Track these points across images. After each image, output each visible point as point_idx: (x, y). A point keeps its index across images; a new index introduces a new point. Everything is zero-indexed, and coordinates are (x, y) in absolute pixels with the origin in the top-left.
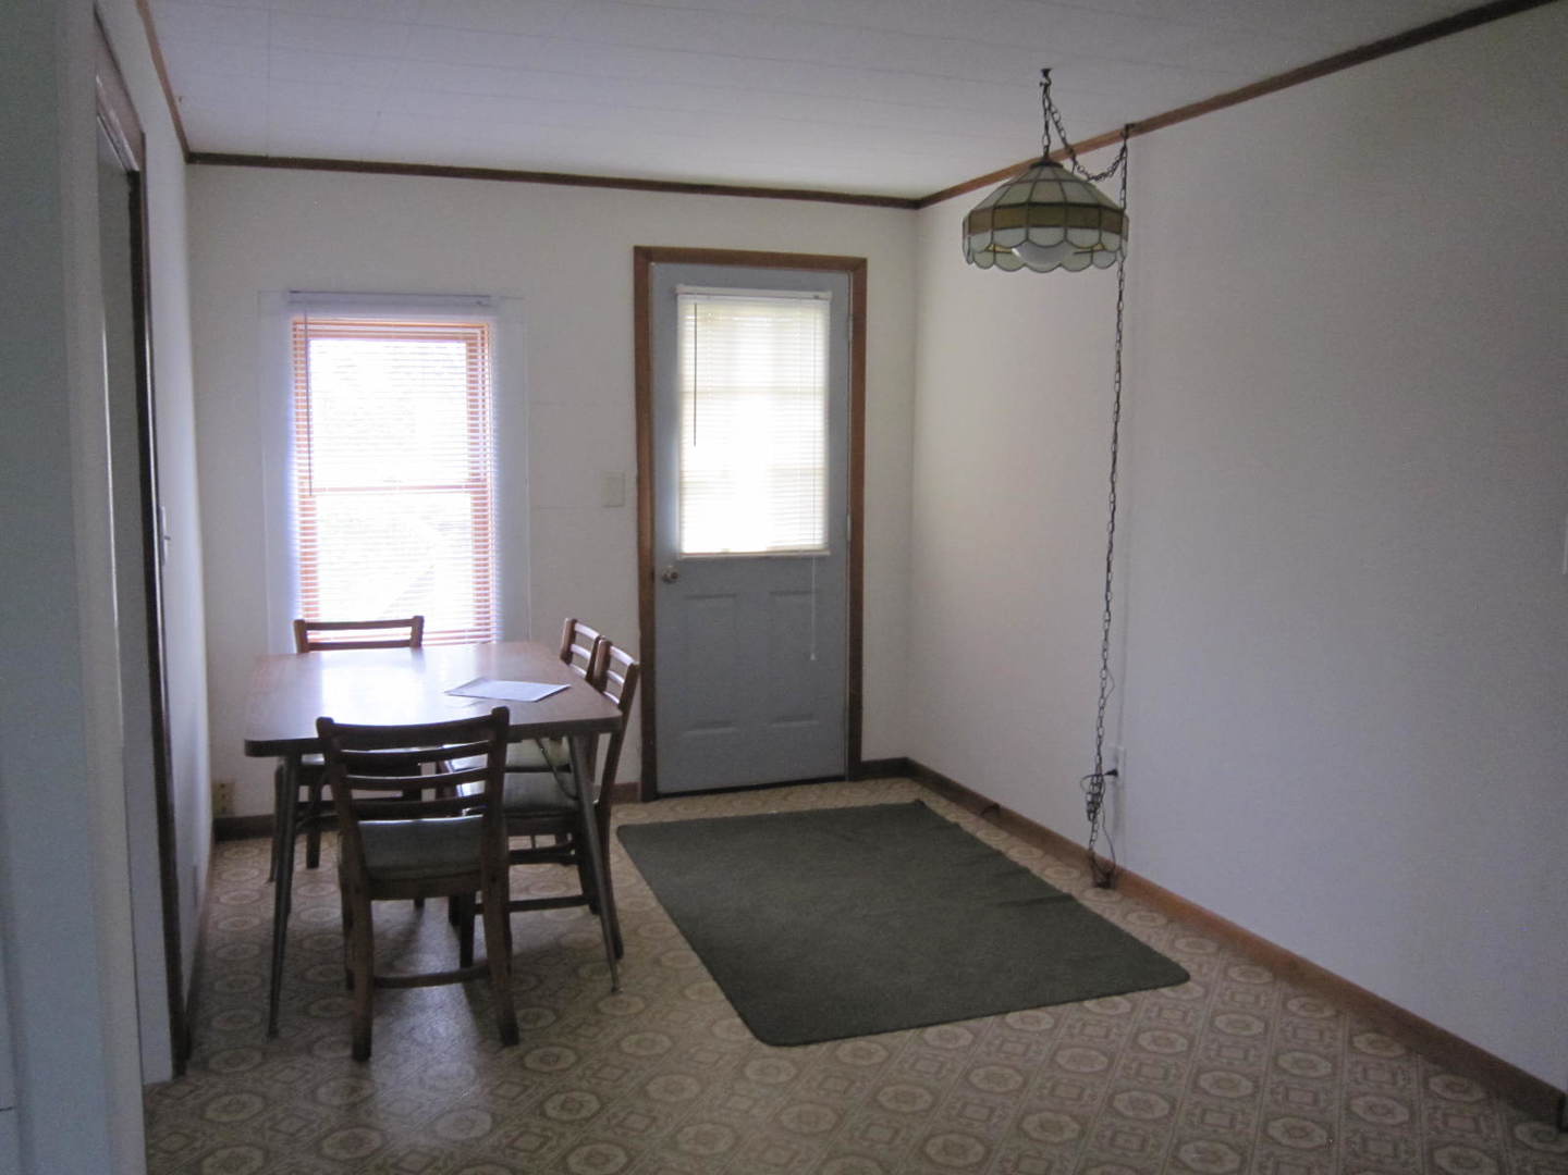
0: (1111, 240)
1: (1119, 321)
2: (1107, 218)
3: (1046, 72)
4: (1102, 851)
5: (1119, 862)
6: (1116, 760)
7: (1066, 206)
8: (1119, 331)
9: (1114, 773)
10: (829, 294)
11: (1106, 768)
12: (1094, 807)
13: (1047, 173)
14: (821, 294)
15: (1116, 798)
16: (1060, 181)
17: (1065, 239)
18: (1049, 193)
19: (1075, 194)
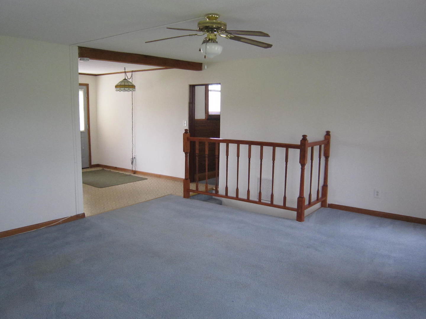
0: (134, 89)
1: (132, 97)
2: (133, 87)
3: (125, 68)
4: (134, 169)
5: (136, 170)
6: (135, 156)
7: (129, 85)
8: (132, 98)
9: (135, 158)
10: (83, 90)
11: (134, 157)
12: (132, 163)
13: (126, 81)
14: (82, 90)
15: (135, 162)
16: (127, 82)
17: (129, 89)
18: (126, 84)
19: (130, 84)
